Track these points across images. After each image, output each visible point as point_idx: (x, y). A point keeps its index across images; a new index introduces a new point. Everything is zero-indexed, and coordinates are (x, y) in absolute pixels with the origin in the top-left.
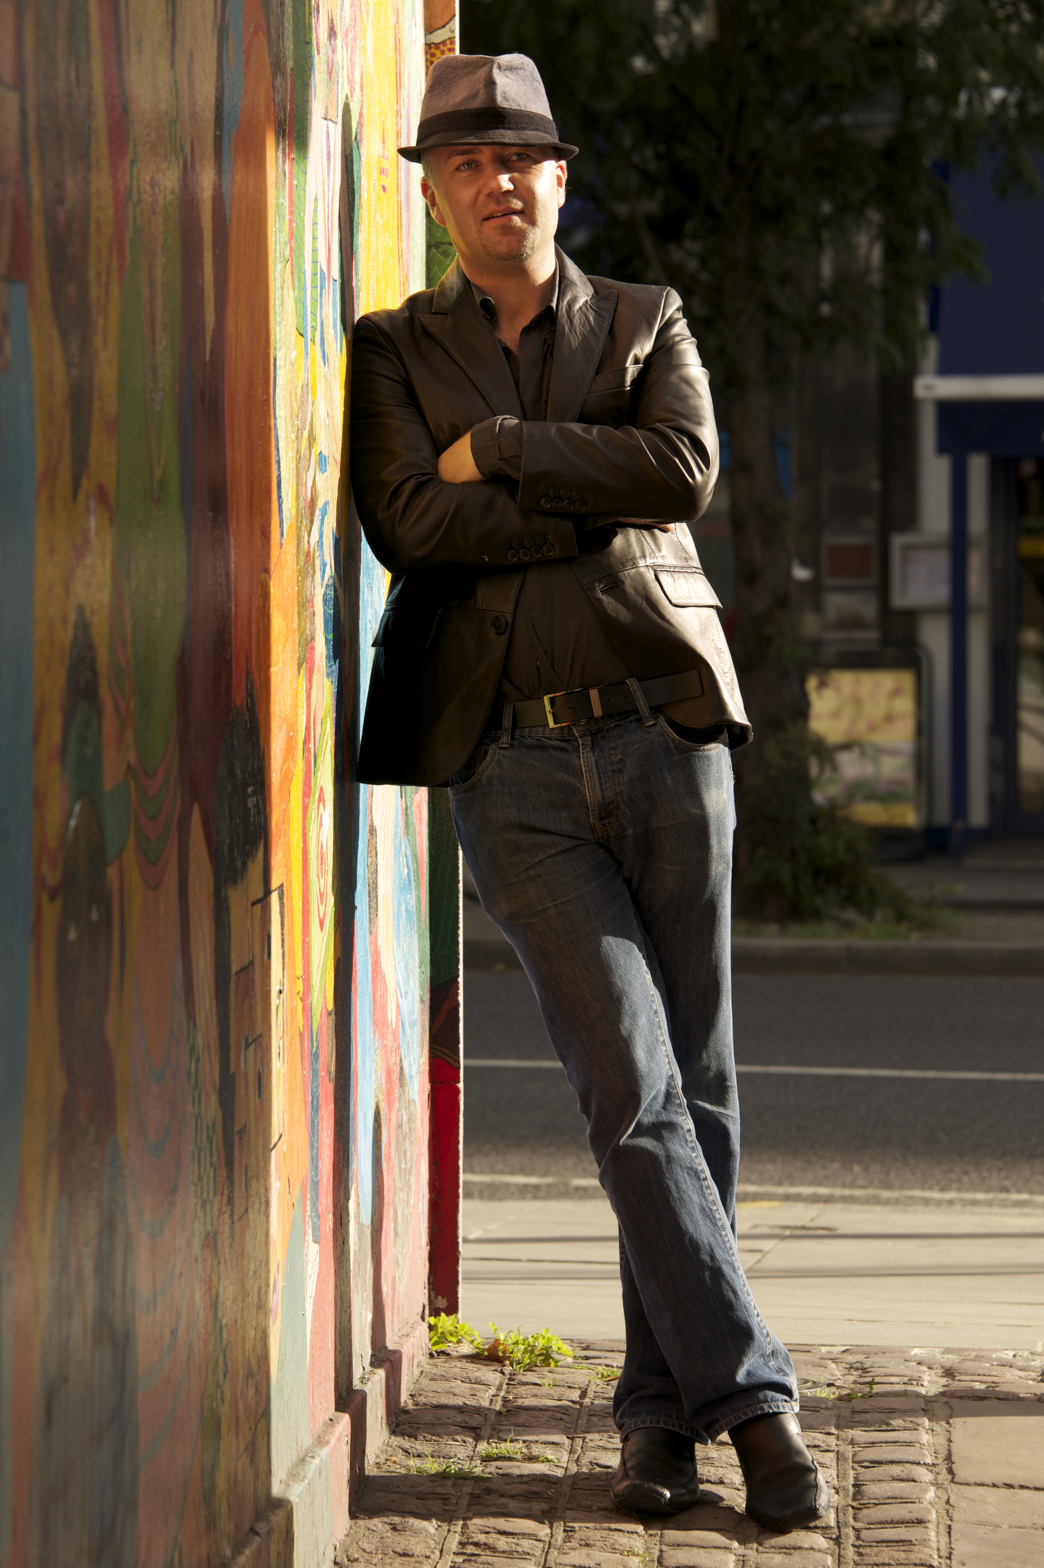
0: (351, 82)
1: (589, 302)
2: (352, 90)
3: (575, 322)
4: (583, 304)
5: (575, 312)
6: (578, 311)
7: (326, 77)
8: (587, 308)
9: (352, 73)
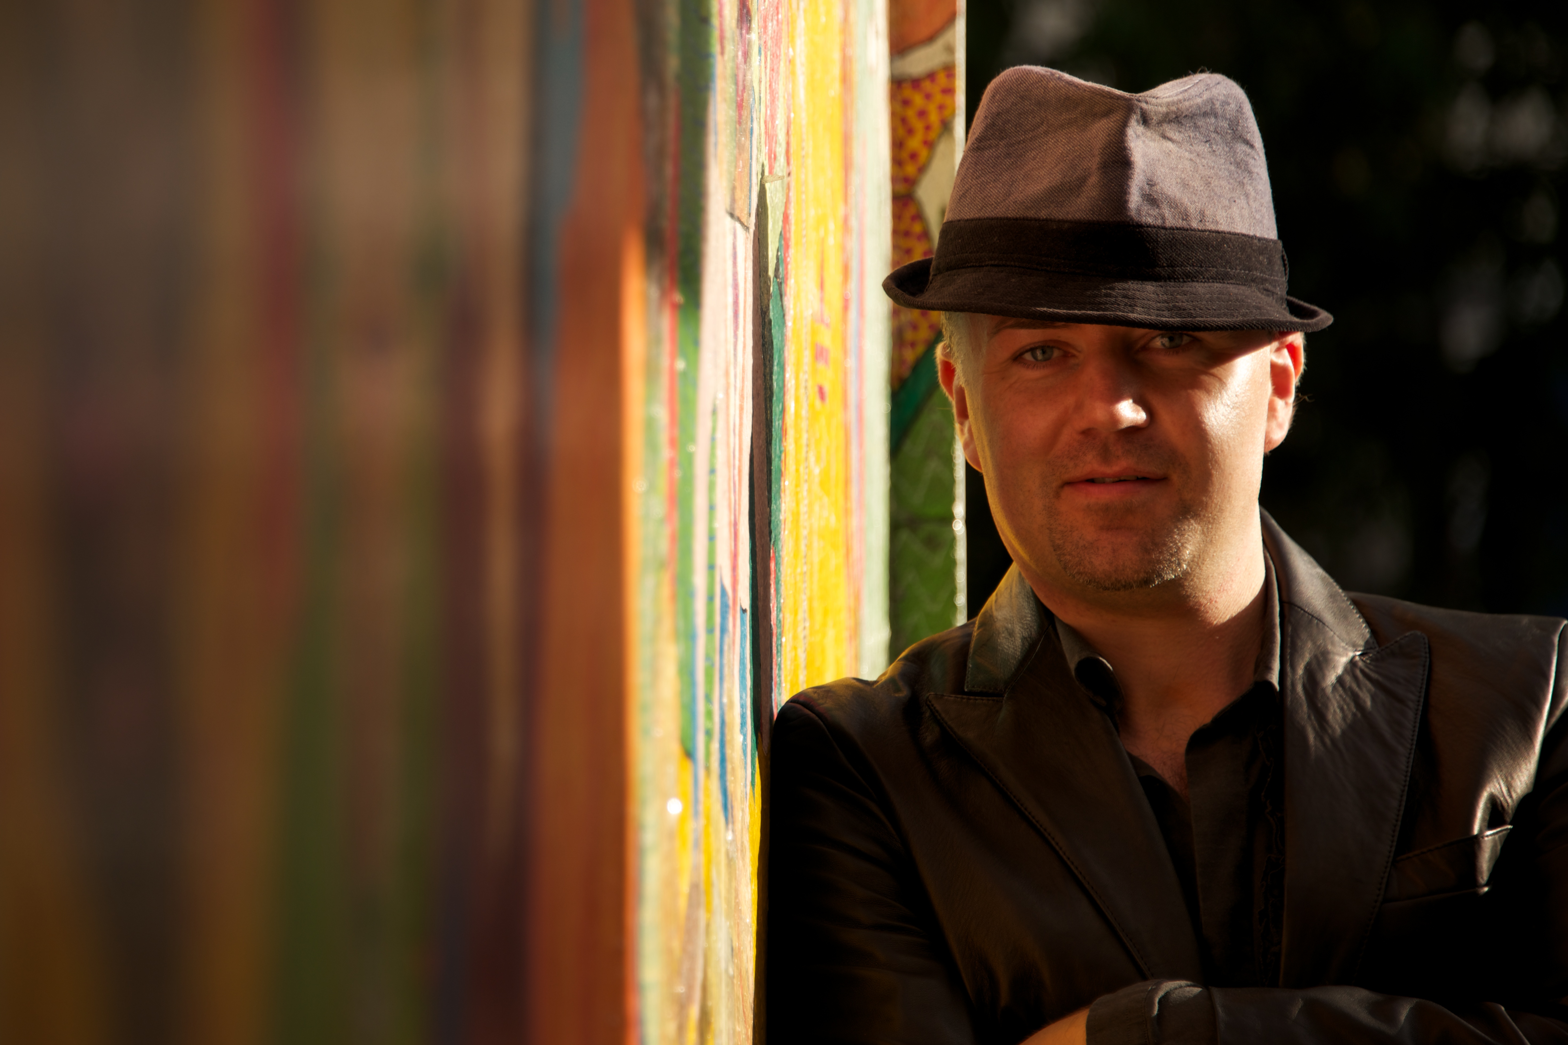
0: (771, 137)
1: (1361, 664)
2: (772, 157)
3: (1330, 717)
4: (1346, 670)
5: (1329, 690)
6: (1334, 687)
7: (733, 113)
8: (1355, 678)
9: (773, 117)
